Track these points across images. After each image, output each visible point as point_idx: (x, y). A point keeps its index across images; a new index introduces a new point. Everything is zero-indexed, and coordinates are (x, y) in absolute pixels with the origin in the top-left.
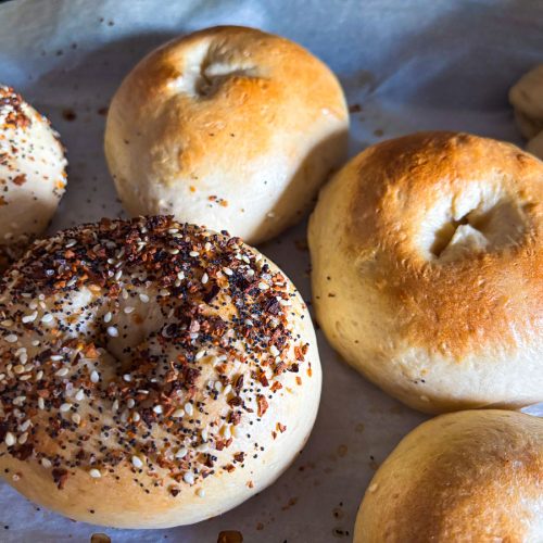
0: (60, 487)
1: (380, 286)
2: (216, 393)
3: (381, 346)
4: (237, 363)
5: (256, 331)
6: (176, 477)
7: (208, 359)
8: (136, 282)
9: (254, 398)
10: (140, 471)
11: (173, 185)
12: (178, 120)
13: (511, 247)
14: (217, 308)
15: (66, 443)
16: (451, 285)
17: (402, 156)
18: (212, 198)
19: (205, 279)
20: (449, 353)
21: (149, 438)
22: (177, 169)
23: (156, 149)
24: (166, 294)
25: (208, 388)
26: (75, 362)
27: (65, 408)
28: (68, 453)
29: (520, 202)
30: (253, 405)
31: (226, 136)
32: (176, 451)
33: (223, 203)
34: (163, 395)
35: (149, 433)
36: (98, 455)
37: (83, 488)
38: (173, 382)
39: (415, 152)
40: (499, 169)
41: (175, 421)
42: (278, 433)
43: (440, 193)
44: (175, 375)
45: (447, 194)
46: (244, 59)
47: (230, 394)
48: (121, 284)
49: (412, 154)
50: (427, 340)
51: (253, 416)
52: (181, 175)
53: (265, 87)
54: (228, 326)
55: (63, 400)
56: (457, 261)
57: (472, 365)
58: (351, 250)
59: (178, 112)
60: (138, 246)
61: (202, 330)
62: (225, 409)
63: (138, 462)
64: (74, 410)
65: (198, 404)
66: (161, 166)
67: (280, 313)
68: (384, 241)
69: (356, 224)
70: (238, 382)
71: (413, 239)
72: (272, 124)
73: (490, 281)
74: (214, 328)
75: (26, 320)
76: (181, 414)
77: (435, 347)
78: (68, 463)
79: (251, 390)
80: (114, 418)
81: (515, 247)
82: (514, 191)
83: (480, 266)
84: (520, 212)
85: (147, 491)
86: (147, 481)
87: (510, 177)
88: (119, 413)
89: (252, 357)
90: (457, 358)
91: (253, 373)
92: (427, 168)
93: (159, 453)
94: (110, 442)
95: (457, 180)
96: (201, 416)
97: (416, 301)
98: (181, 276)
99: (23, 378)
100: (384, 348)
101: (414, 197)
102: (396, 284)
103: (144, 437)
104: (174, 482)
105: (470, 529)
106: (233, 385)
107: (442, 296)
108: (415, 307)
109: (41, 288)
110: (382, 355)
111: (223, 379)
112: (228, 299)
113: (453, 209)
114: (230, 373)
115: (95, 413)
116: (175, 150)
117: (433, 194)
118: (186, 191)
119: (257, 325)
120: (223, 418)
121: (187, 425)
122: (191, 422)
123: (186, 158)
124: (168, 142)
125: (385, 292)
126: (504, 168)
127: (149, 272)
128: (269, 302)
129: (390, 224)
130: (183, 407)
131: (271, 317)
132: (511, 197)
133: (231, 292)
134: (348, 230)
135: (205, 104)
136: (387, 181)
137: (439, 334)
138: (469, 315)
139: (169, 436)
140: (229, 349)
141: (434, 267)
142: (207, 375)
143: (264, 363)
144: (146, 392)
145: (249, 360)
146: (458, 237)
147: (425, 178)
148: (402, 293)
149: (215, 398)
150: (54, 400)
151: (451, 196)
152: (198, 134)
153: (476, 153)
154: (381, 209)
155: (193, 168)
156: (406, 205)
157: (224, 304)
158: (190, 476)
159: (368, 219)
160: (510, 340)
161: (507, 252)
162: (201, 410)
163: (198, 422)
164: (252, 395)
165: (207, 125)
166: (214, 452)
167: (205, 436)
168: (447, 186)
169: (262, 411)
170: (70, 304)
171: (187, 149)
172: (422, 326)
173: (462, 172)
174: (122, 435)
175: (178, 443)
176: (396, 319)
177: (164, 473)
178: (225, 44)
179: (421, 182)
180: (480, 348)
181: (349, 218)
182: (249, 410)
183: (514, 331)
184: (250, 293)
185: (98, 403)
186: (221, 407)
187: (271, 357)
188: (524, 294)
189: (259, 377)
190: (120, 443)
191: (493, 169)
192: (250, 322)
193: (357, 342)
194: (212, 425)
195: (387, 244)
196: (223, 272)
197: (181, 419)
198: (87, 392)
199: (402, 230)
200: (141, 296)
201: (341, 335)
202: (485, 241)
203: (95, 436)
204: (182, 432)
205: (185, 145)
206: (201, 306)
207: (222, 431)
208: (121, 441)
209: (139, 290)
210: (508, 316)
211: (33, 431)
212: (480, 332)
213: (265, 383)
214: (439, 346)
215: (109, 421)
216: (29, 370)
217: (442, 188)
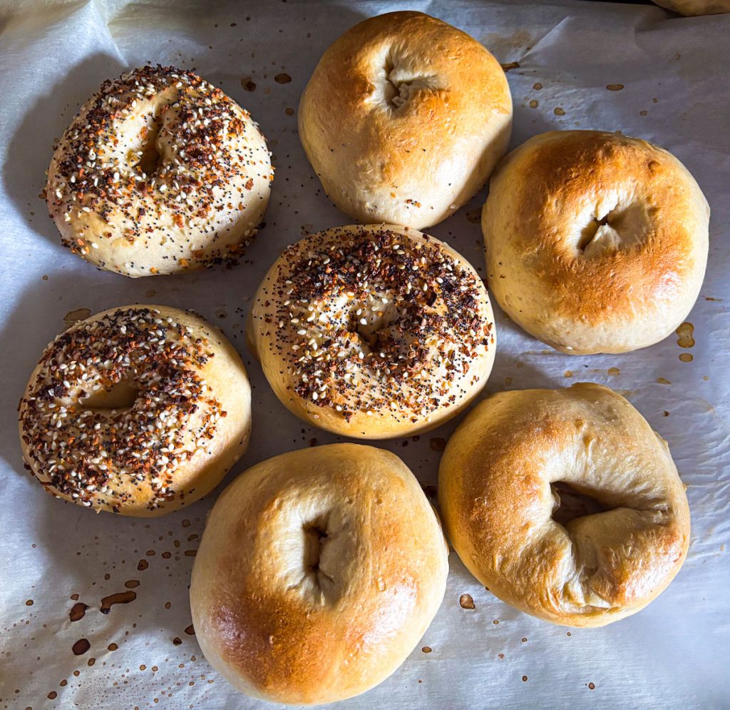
0: (348, 421)
1: (541, 275)
2: (439, 363)
3: (539, 315)
4: (451, 343)
5: (460, 321)
6: (416, 412)
7: (433, 342)
8: (378, 289)
9: (461, 363)
10: (395, 410)
11: (378, 192)
12: (379, 138)
13: (636, 246)
14: (435, 308)
15: (350, 397)
16: (591, 276)
17: (560, 169)
18: (408, 201)
19: (426, 288)
20: (587, 321)
21: (400, 391)
22: (381, 180)
23: (360, 162)
24: (401, 299)
25: (434, 360)
26: (347, 346)
27: (347, 377)
28: (352, 403)
29: (647, 206)
30: (460, 368)
31: (418, 151)
32: (417, 398)
33: (416, 204)
34: (408, 367)
35: (400, 389)
36: (370, 402)
37: (360, 421)
38: (413, 358)
39: (570, 166)
40: (633, 179)
41: (415, 381)
42: (474, 381)
43: (588, 201)
44: (414, 355)
45: (592, 201)
46: (425, 67)
47: (448, 363)
48: (367, 290)
49: (568, 168)
50: (572, 313)
51: (460, 375)
52: (384, 184)
53: (447, 100)
54: (443, 319)
55: (345, 372)
56: (597, 257)
57: (602, 329)
58: (519, 246)
59: (377, 130)
60: (376, 264)
61: (428, 324)
62: (444, 372)
63: (394, 405)
64: (352, 377)
65: (429, 370)
66: (366, 177)
67: (475, 307)
68: (545, 242)
69: (523, 225)
70: (452, 355)
71: (565, 240)
72: (454, 135)
73: (619, 273)
74: (435, 322)
75: (309, 320)
76: (418, 377)
77: (577, 318)
78: (352, 408)
79: (459, 359)
80: (378, 381)
81: (639, 246)
82: (643, 197)
83: (613, 262)
84: (646, 214)
85: (398, 421)
86: (398, 415)
87: (641, 184)
88: (380, 378)
89: (459, 339)
90: (592, 325)
91: (460, 348)
92: (578, 180)
93: (406, 399)
94: (377, 395)
95: (601, 191)
96: (431, 377)
97: (566, 287)
98: (410, 286)
99: (318, 360)
100: (541, 317)
101: (568, 205)
102: (552, 274)
103: (397, 391)
104: (414, 415)
105: (506, 473)
106: (448, 357)
107: (584, 284)
108: (565, 292)
109: (314, 296)
110: (539, 321)
111: (442, 354)
112: (442, 301)
113: (596, 212)
114: (446, 350)
115: (366, 378)
116: (378, 164)
117: (582, 203)
118: (388, 196)
119: (461, 317)
120: (444, 378)
121: (422, 383)
122: (425, 381)
123: (388, 171)
124: (372, 157)
125: (544, 280)
126: (637, 177)
127: (386, 282)
128: (467, 299)
129: (549, 227)
130: (420, 373)
131: (469, 309)
132: (640, 202)
133: (443, 296)
134: (516, 229)
135: (399, 121)
136: (548, 192)
137: (581, 309)
138: (602, 297)
139: (413, 390)
140: (445, 335)
141: (580, 263)
142: (433, 352)
143: (466, 341)
144: (397, 365)
145: (457, 341)
146: (598, 236)
147: (577, 190)
148: (556, 281)
149: (439, 366)
150: (339, 372)
151: (595, 203)
152: (396, 151)
153: (617, 165)
154: (543, 216)
155: (394, 179)
156: (562, 212)
157: (439, 304)
158: (424, 411)
159: (532, 222)
160: (630, 313)
161: (633, 250)
162: (431, 374)
163: (430, 381)
164: (460, 362)
165: (403, 142)
166: (438, 397)
167: (434, 389)
168: (593, 195)
169: (465, 371)
170: (335, 305)
171: (388, 164)
172: (569, 304)
173: (605, 184)
174: (384, 390)
175: (418, 393)
176: (551, 298)
177: (408, 411)
178: (405, 46)
179: (574, 193)
180: (608, 319)
181: (518, 219)
182: (458, 371)
183: (633, 308)
184: (455, 294)
185: (367, 371)
186: (442, 371)
187: (470, 337)
188: (642, 282)
189: (464, 350)
190: (383, 395)
191: (629, 179)
192: (456, 316)
193: (521, 311)
194: (437, 382)
195: (546, 244)
196: (436, 281)
197: (419, 380)
198: (359, 365)
199: (558, 232)
200: (383, 299)
201: (509, 305)
202: (618, 240)
203: (367, 392)
204: (420, 387)
205: (387, 161)
206: (425, 307)
207: (443, 385)
208: (383, 394)
209: (380, 294)
210: (630, 298)
211: (328, 391)
212: (609, 308)
213: (468, 354)
214: (580, 318)
215: (375, 383)
216: (321, 353)
217: (590, 197)
